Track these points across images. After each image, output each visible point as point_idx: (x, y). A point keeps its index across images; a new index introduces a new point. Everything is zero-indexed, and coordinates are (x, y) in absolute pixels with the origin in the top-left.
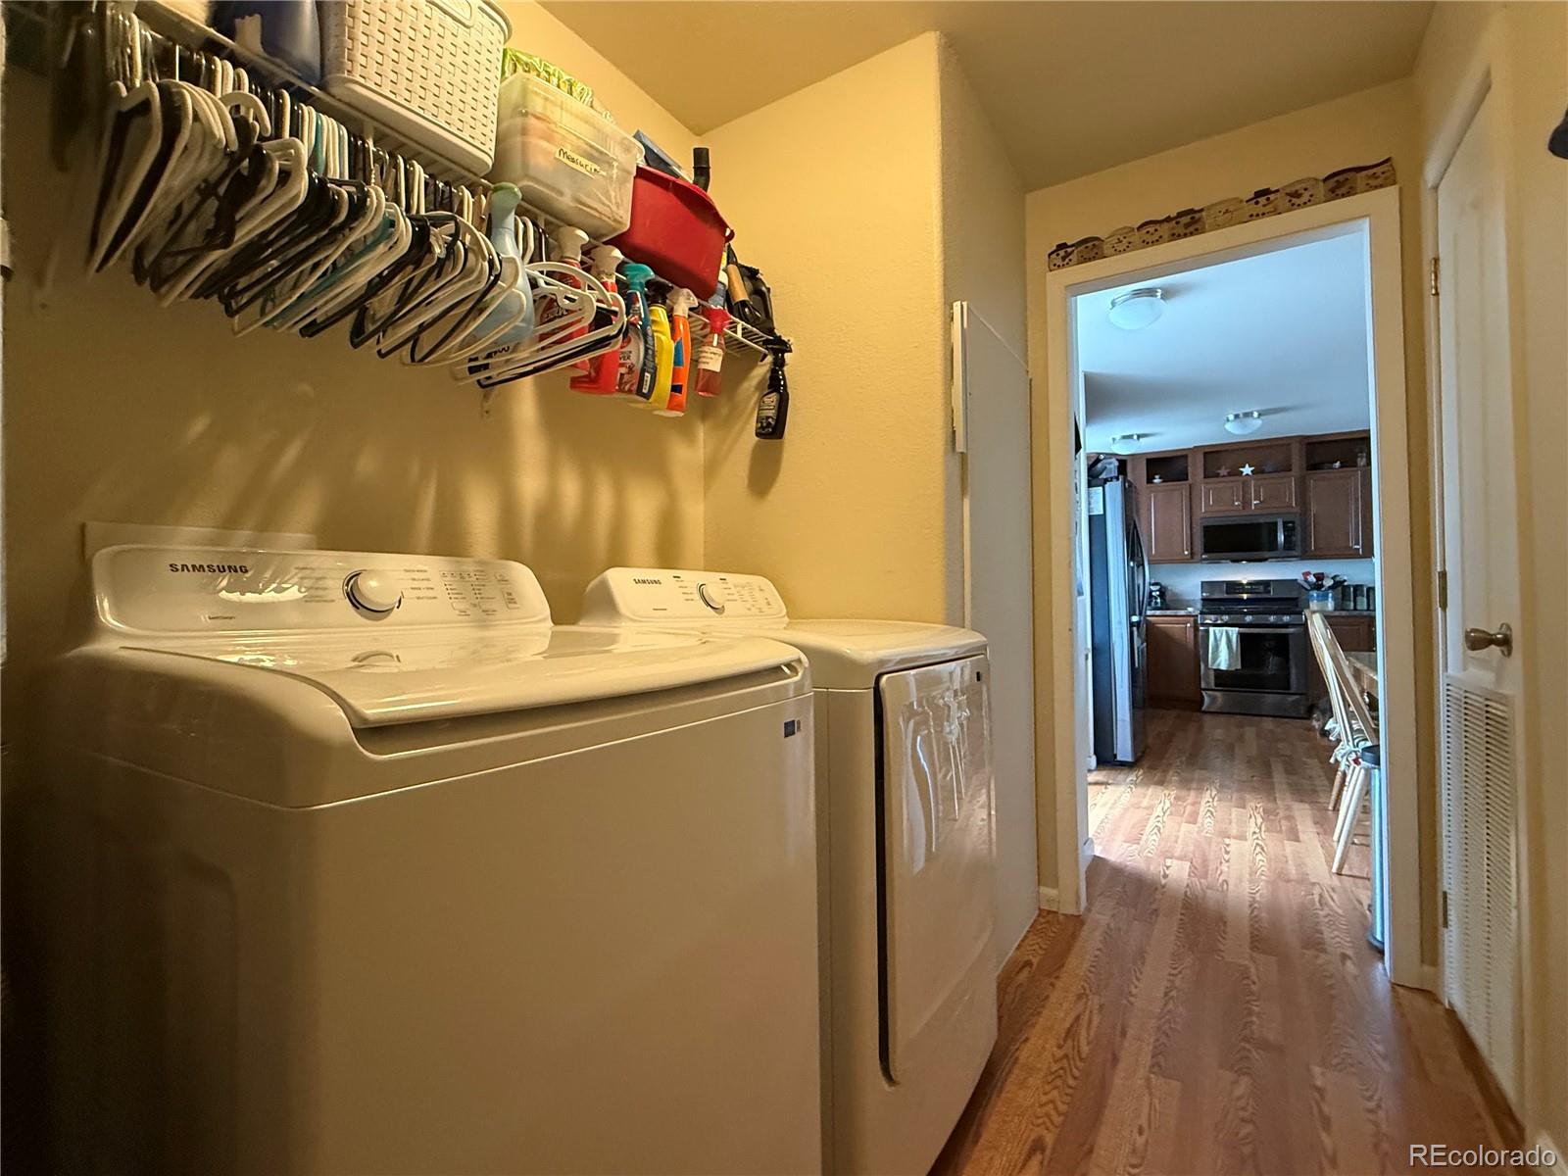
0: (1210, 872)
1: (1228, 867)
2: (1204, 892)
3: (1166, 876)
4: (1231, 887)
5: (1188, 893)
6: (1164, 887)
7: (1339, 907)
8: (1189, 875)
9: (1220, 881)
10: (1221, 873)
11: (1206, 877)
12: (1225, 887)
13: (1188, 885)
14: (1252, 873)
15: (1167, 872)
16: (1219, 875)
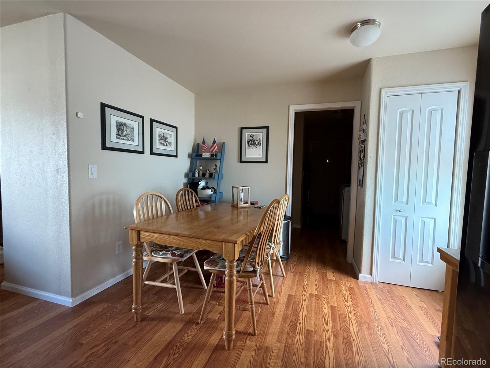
0: (321, 275)
1: (316, 277)
2: (322, 268)
3: (333, 272)
4: (315, 270)
5: (325, 267)
6: (332, 269)
7: (290, 265)
8: (327, 273)
9: (318, 272)
10: (318, 275)
11: (322, 272)
12: (317, 269)
13: (326, 269)
14: (309, 275)
15: (333, 274)
16: (318, 274)
